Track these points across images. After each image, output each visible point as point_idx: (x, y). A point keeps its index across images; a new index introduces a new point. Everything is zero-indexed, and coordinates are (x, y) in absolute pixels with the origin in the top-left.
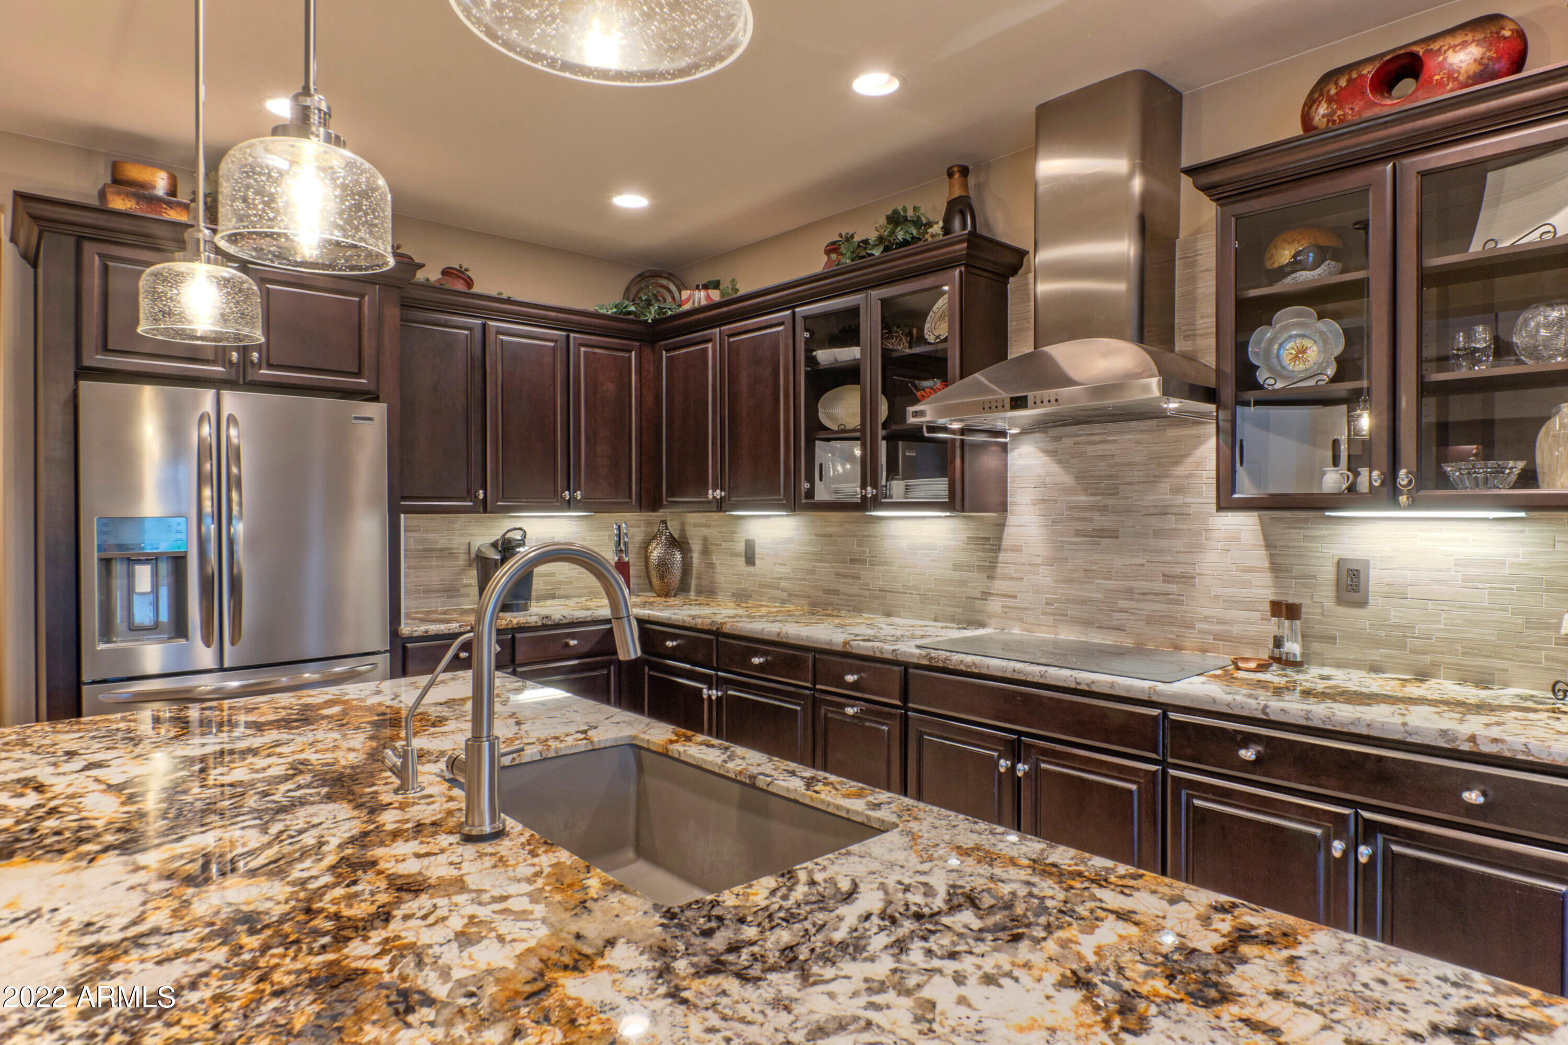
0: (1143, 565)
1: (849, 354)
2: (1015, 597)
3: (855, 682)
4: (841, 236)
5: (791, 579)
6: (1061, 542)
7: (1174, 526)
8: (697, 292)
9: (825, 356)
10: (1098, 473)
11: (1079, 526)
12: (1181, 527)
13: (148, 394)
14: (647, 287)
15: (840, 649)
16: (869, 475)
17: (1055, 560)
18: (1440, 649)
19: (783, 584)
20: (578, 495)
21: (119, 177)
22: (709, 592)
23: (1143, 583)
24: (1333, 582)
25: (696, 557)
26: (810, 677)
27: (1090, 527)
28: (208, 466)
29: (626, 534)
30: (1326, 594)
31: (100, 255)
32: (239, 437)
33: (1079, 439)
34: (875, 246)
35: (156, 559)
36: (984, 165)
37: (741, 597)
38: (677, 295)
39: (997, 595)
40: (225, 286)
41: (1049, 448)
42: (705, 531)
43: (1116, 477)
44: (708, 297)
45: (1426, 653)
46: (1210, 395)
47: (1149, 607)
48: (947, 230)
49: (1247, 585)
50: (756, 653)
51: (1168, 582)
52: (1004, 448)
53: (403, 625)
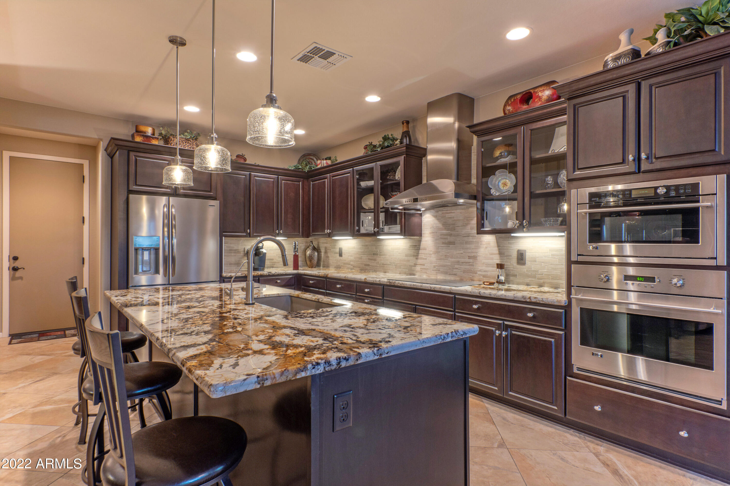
0: (462, 253)
1: (371, 183)
2: (424, 265)
3: (368, 292)
4: (369, 143)
5: (355, 261)
6: (438, 246)
7: (471, 240)
8: (323, 161)
9: (363, 184)
10: (449, 223)
11: (443, 241)
12: (473, 240)
13: (144, 198)
14: (306, 159)
15: (364, 281)
16: (377, 225)
17: (437, 252)
18: (545, 278)
19: (352, 263)
20: (281, 231)
21: (138, 130)
22: (327, 266)
23: (463, 259)
24: (516, 257)
25: (323, 254)
26: (355, 291)
27: (447, 241)
28: (166, 221)
29: (297, 245)
30: (514, 261)
31: (135, 156)
32: (175, 212)
33: (444, 212)
34: (378, 147)
35: (150, 249)
36: (415, 120)
37: (338, 267)
38: (316, 162)
39: (419, 265)
40: (185, 172)
41: (435, 215)
42: (326, 245)
43: (454, 224)
44: (327, 163)
45: (541, 279)
46: (474, 197)
47: (464, 267)
48: (401, 143)
49: (492, 259)
50: (338, 284)
51: (469, 259)
52: (421, 215)
53: (223, 273)
